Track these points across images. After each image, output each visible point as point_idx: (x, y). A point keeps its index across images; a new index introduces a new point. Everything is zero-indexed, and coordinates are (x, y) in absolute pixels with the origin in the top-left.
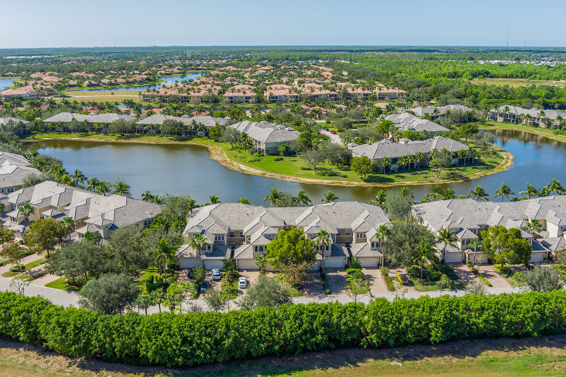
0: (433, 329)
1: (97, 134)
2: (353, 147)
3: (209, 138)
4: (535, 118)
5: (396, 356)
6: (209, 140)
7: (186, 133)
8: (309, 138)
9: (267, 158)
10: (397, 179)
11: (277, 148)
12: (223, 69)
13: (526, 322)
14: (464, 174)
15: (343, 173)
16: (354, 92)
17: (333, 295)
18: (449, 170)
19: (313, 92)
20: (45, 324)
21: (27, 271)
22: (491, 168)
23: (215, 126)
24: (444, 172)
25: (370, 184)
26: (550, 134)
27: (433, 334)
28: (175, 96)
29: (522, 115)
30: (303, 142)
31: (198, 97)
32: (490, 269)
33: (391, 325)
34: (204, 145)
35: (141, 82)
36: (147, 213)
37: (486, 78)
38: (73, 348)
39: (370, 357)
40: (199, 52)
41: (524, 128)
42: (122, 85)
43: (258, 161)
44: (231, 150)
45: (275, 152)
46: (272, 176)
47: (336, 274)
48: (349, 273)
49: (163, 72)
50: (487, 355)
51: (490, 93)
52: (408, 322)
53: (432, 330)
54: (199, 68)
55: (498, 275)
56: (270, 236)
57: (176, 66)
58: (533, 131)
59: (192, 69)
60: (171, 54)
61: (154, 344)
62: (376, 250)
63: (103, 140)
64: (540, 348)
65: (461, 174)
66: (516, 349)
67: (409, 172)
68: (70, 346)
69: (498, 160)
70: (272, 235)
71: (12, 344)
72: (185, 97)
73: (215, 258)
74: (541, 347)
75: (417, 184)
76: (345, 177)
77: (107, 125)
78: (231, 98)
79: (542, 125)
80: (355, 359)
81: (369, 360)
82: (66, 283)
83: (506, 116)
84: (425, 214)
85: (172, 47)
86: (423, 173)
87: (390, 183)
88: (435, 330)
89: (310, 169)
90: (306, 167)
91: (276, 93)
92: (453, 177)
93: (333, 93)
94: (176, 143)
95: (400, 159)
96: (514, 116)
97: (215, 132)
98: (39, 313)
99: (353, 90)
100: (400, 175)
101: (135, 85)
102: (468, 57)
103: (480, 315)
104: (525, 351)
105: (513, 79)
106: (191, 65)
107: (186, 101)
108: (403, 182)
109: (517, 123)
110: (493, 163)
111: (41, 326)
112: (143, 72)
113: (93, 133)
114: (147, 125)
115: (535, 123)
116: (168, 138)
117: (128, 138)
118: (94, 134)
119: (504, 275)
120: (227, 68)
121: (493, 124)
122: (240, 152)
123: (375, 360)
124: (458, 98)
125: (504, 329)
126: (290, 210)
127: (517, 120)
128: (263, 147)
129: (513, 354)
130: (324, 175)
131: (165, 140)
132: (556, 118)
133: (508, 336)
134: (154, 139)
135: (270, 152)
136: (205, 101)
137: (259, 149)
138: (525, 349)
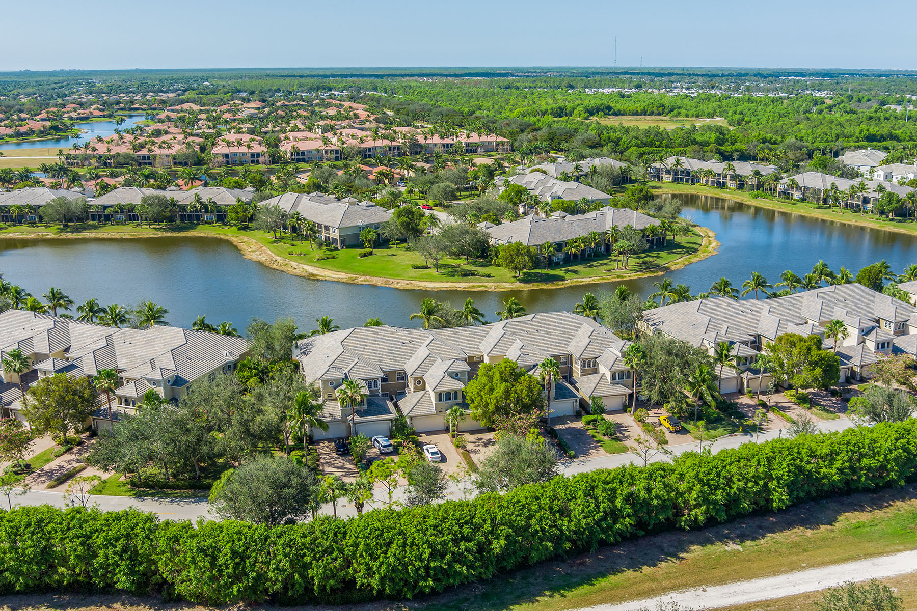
0: (774, 490)
1: (15, 225)
2: (487, 228)
3: (225, 224)
4: (719, 175)
5: (727, 537)
6: (226, 228)
7: (183, 218)
8: (410, 216)
9: (343, 253)
10: (567, 276)
11: (357, 235)
12: (178, 107)
13: (889, 466)
14: (661, 262)
15: (482, 270)
16: (429, 141)
17: (581, 459)
18: (636, 258)
19: (362, 142)
20: (168, 555)
21: (38, 471)
22: (694, 252)
23: (236, 203)
24: (633, 261)
25: (531, 285)
26: (745, 197)
27: (775, 498)
28: (127, 156)
29: (701, 170)
30: (402, 224)
31: (167, 156)
32: (781, 399)
33: (719, 492)
34: (222, 237)
35: (42, 132)
36: (224, 353)
37: (610, 117)
38: (235, 589)
39: (693, 543)
40: (115, 81)
41: (702, 190)
42: (7, 139)
43: (333, 257)
44: (275, 242)
45: (355, 243)
46: (367, 281)
47: (567, 426)
48: (588, 423)
49: (74, 115)
50: (847, 519)
51: (637, 138)
52: (741, 484)
53: (774, 492)
54: (133, 106)
55: (795, 407)
56: (457, 375)
57: (92, 105)
58: (720, 193)
59: (122, 109)
60: (68, 84)
61: (382, 563)
62: (618, 384)
63: (32, 236)
64: (909, 502)
65: (656, 262)
66: (881, 507)
67: (581, 264)
68: (229, 586)
69: (698, 240)
70: (460, 372)
71: (94, 598)
72: (144, 157)
73: (375, 418)
74: (910, 500)
75: (601, 281)
76: (489, 276)
77: (34, 209)
78: (227, 156)
79: (731, 184)
80: (672, 550)
81: (692, 548)
82: (125, 485)
83: (676, 173)
84: (665, 324)
85: (58, 72)
86: (602, 265)
87: (561, 283)
88: (778, 492)
89: (426, 267)
90: (418, 264)
91: (303, 146)
92: (648, 268)
93: (394, 144)
94: (169, 234)
95: (566, 243)
96: (688, 173)
97: (237, 213)
98: (152, 537)
99: (426, 138)
100: (571, 268)
101: (31, 139)
102: (565, 83)
103: (831, 463)
104: (892, 508)
105: (648, 117)
106: (118, 103)
107: (145, 164)
108: (579, 280)
109: (693, 183)
110: (693, 243)
111: (160, 559)
112: (36, 115)
113: (7, 223)
114: (111, 206)
115: (719, 182)
116: (152, 226)
117: (77, 230)
118: (10, 226)
119: (805, 405)
120: (186, 106)
121: (658, 185)
122: (293, 245)
123: (702, 546)
124: (591, 147)
125: (863, 479)
126: (465, 331)
127: (691, 178)
128: (335, 234)
129: (879, 514)
130: (453, 276)
131: (147, 231)
132: (752, 173)
133: (867, 490)
134: (128, 231)
135: (347, 243)
136: (180, 163)
137: (327, 238)
138: (890, 505)
